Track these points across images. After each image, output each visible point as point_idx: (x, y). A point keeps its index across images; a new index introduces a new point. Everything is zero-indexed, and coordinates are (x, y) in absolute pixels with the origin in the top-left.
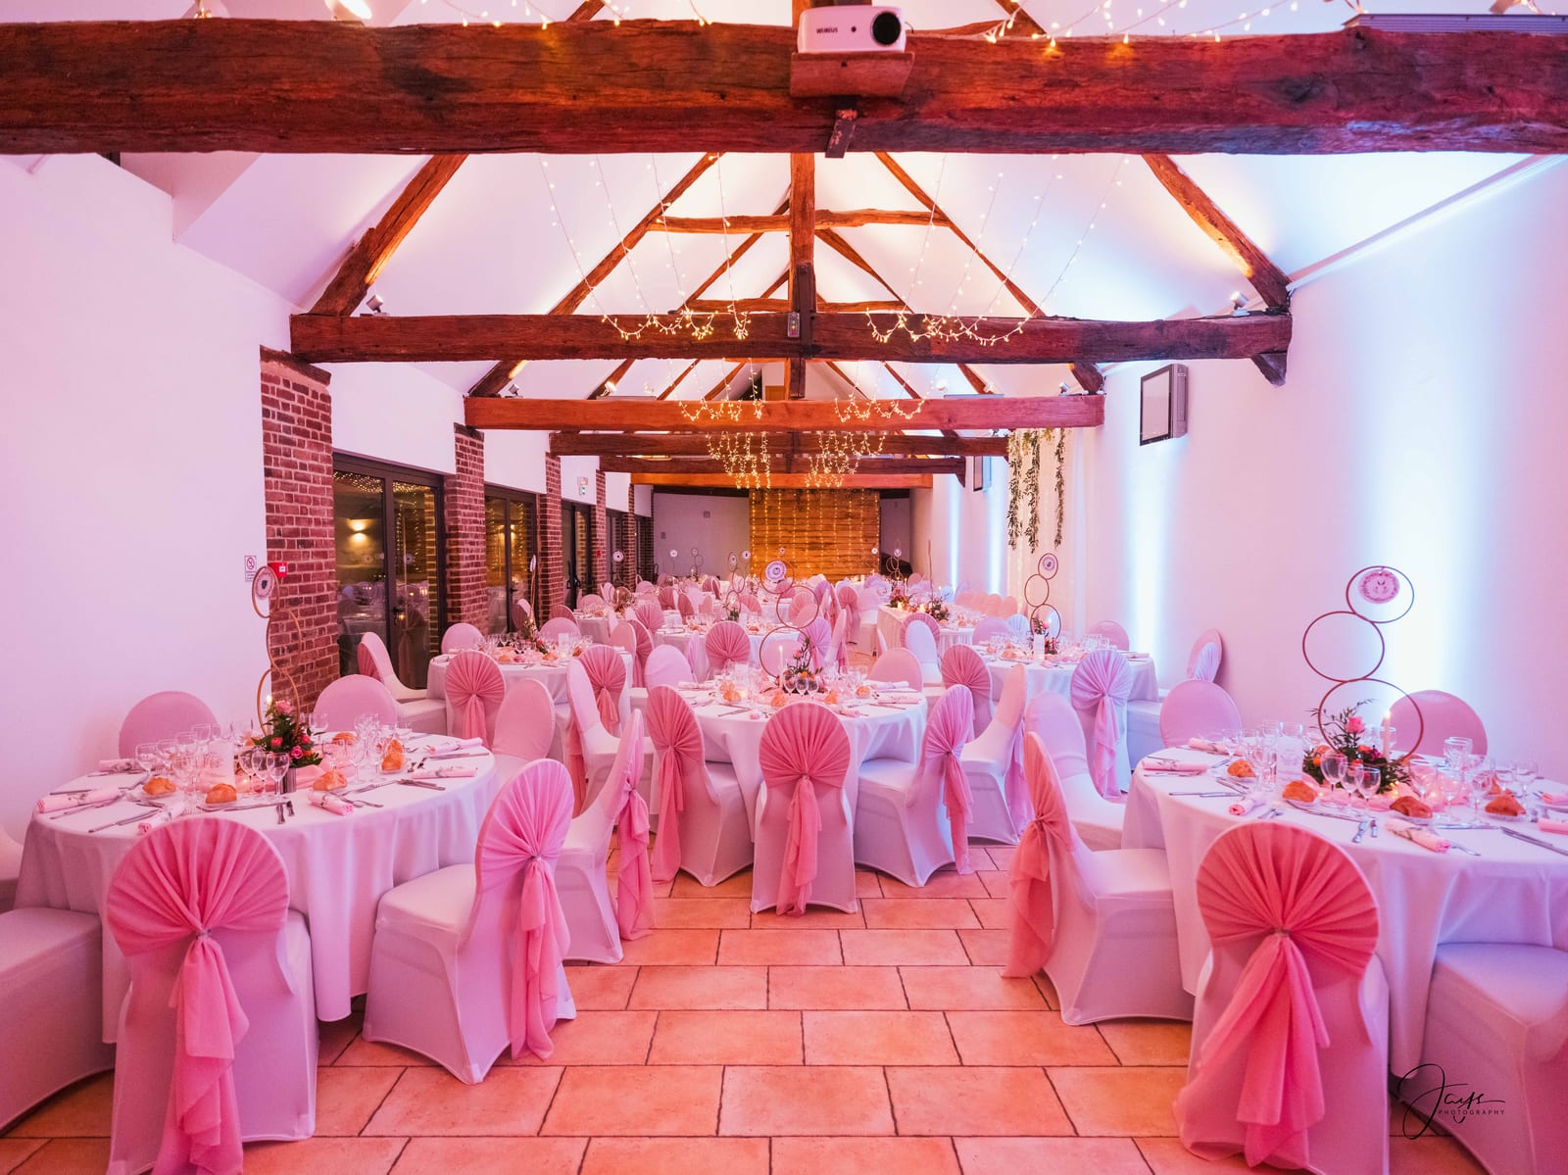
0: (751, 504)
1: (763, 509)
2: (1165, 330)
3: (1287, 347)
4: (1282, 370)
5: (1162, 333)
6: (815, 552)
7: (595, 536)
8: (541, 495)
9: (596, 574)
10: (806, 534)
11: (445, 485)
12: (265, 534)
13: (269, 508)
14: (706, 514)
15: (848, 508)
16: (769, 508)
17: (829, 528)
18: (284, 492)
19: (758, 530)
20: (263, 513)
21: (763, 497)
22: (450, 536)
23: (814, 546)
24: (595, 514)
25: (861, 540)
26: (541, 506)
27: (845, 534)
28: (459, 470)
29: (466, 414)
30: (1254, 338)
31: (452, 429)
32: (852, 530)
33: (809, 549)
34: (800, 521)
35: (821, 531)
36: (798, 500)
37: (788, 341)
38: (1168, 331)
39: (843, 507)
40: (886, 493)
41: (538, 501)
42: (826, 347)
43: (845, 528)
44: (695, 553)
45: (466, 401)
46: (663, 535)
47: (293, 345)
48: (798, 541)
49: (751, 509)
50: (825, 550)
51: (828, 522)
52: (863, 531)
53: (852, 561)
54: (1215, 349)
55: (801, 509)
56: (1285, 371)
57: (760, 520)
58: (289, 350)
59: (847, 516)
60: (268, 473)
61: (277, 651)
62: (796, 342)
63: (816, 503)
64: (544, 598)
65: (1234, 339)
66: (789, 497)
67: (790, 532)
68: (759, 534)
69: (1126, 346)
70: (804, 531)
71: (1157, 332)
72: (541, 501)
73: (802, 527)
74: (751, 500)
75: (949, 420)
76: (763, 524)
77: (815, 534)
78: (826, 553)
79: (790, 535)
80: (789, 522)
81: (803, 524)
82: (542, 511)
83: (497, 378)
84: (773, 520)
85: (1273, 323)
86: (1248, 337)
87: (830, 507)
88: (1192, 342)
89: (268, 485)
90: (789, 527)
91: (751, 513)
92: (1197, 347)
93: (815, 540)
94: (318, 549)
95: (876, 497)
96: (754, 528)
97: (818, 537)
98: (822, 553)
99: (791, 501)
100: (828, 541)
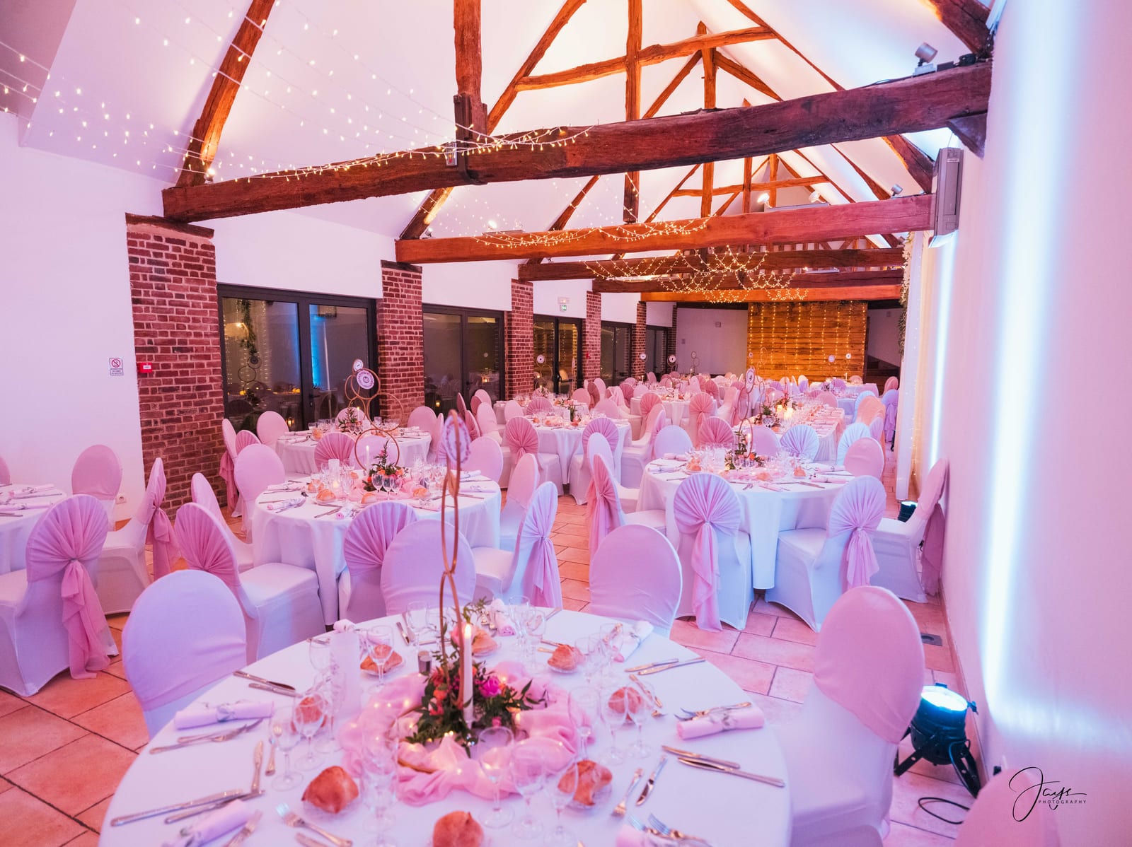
0: (749, 316)
1: (760, 319)
2: (814, 108)
3: (987, 104)
4: (979, 138)
5: (809, 110)
6: (804, 357)
7: (585, 342)
8: (508, 312)
9: (585, 371)
10: (797, 340)
11: (377, 306)
12: (133, 342)
13: (136, 325)
14: (719, 324)
15: (836, 318)
16: (765, 319)
17: (817, 335)
18: (156, 315)
19: (754, 338)
20: (132, 329)
21: (760, 310)
22: (381, 343)
23: (803, 351)
24: (585, 325)
25: (847, 346)
26: (508, 320)
27: (832, 340)
28: (385, 295)
29: (397, 253)
30: (935, 99)
31: (379, 265)
32: (839, 337)
33: (799, 353)
34: (792, 329)
35: (810, 338)
36: (791, 312)
37: (449, 170)
38: (818, 107)
39: (831, 317)
40: (874, 304)
41: (505, 317)
42: (482, 172)
43: (833, 336)
44: (694, 356)
45: (397, 243)
46: (684, 341)
47: (165, 211)
48: (790, 346)
49: (749, 320)
50: (813, 354)
51: (817, 330)
52: (850, 338)
53: (837, 365)
54: (879, 121)
55: (793, 319)
56: (984, 138)
57: (756, 329)
58: (162, 215)
59: (835, 325)
60: (135, 301)
61: (149, 423)
62: (454, 170)
63: (806, 314)
64: (510, 389)
65: (906, 106)
66: (782, 309)
67: (782, 339)
68: (755, 341)
69: (767, 132)
70: (795, 338)
71: (804, 110)
72: (509, 316)
73: (793, 335)
74: (750, 313)
75: (766, 233)
76: (759, 332)
77: (805, 341)
78: (814, 357)
79: (782, 341)
80: (782, 330)
81: (794, 332)
82: (508, 324)
83: (416, 224)
84: (768, 329)
85: (962, 75)
86: (926, 99)
87: (819, 317)
88: (847, 116)
89: (135, 310)
90: (781, 335)
91: (749, 323)
92: (855, 121)
93: (804, 346)
94: (197, 354)
95: (864, 308)
96: (751, 335)
97: (807, 344)
98: (810, 357)
99: (784, 313)
100: (816, 346)
